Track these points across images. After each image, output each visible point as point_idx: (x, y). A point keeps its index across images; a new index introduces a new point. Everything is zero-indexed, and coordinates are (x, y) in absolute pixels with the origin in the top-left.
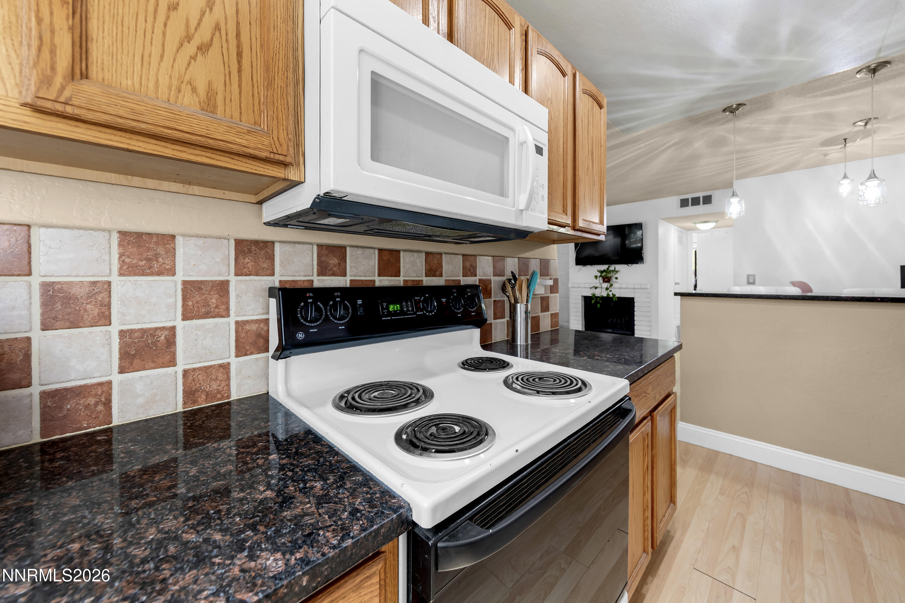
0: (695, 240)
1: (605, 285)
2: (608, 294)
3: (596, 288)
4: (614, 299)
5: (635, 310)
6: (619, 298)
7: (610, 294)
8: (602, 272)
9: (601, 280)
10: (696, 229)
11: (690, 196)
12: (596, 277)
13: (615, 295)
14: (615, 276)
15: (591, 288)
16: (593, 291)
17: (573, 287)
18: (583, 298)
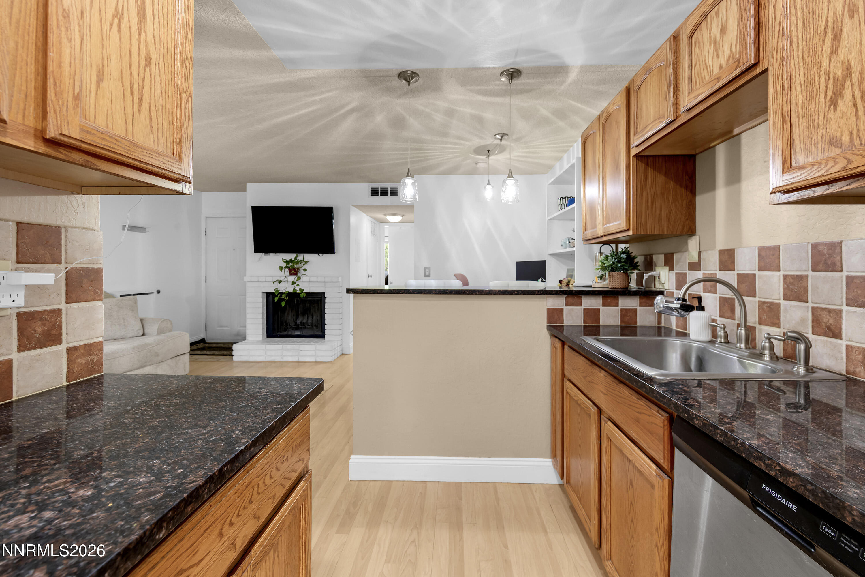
0: (387, 233)
1: (292, 278)
2: (294, 289)
3: (280, 282)
4: (302, 295)
5: (326, 306)
6: (308, 294)
7: (298, 289)
8: (287, 262)
9: (287, 271)
10: (386, 222)
11: (379, 185)
12: (281, 268)
13: (303, 290)
14: (304, 268)
15: (274, 282)
16: (277, 286)
17: (251, 281)
18: (265, 295)
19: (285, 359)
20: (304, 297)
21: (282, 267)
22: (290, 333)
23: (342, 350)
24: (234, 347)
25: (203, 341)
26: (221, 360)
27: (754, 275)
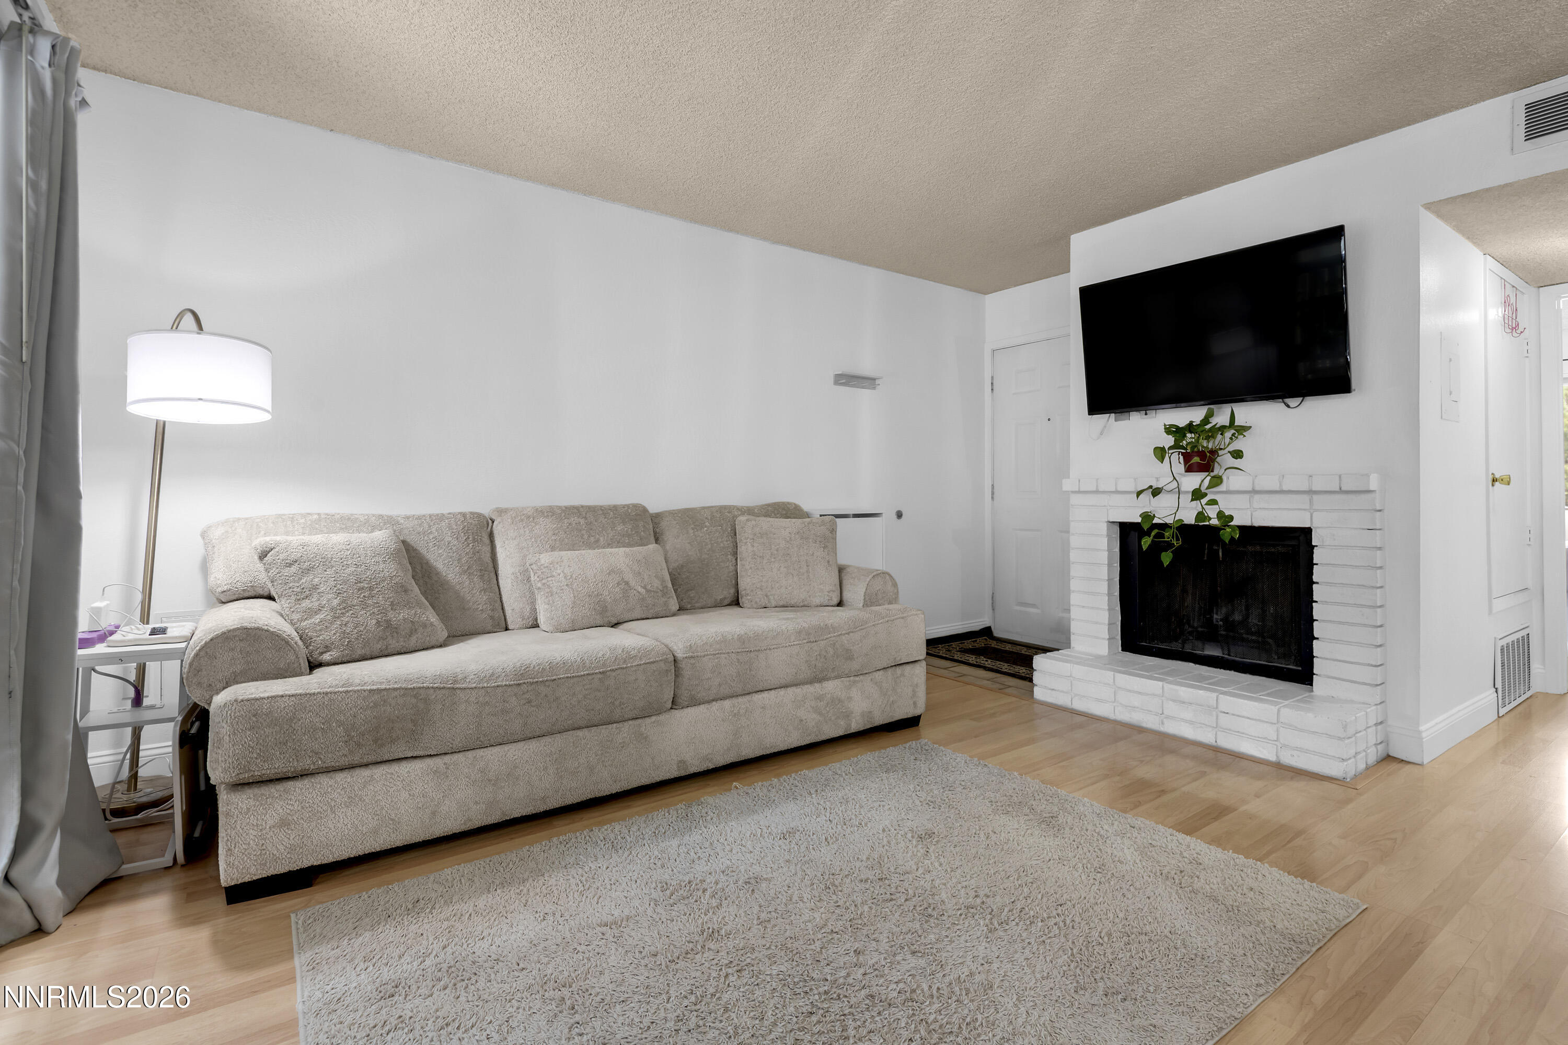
1: (1193, 481)
2: (1201, 516)
3: (1156, 492)
4: (1226, 535)
5: (1315, 578)
6: (1248, 532)
7: (1212, 512)
8: (1181, 433)
9: (1177, 462)
12: (1160, 453)
13: (1231, 518)
14: (1231, 448)
15: (1139, 494)
16: (1147, 504)
17: (1079, 492)
18: (1117, 529)
19: (1171, 728)
20: (1232, 539)
21: (1163, 449)
22: (1188, 648)
23: (1385, 742)
24: (1039, 661)
25: (987, 632)
26: (1009, 690)
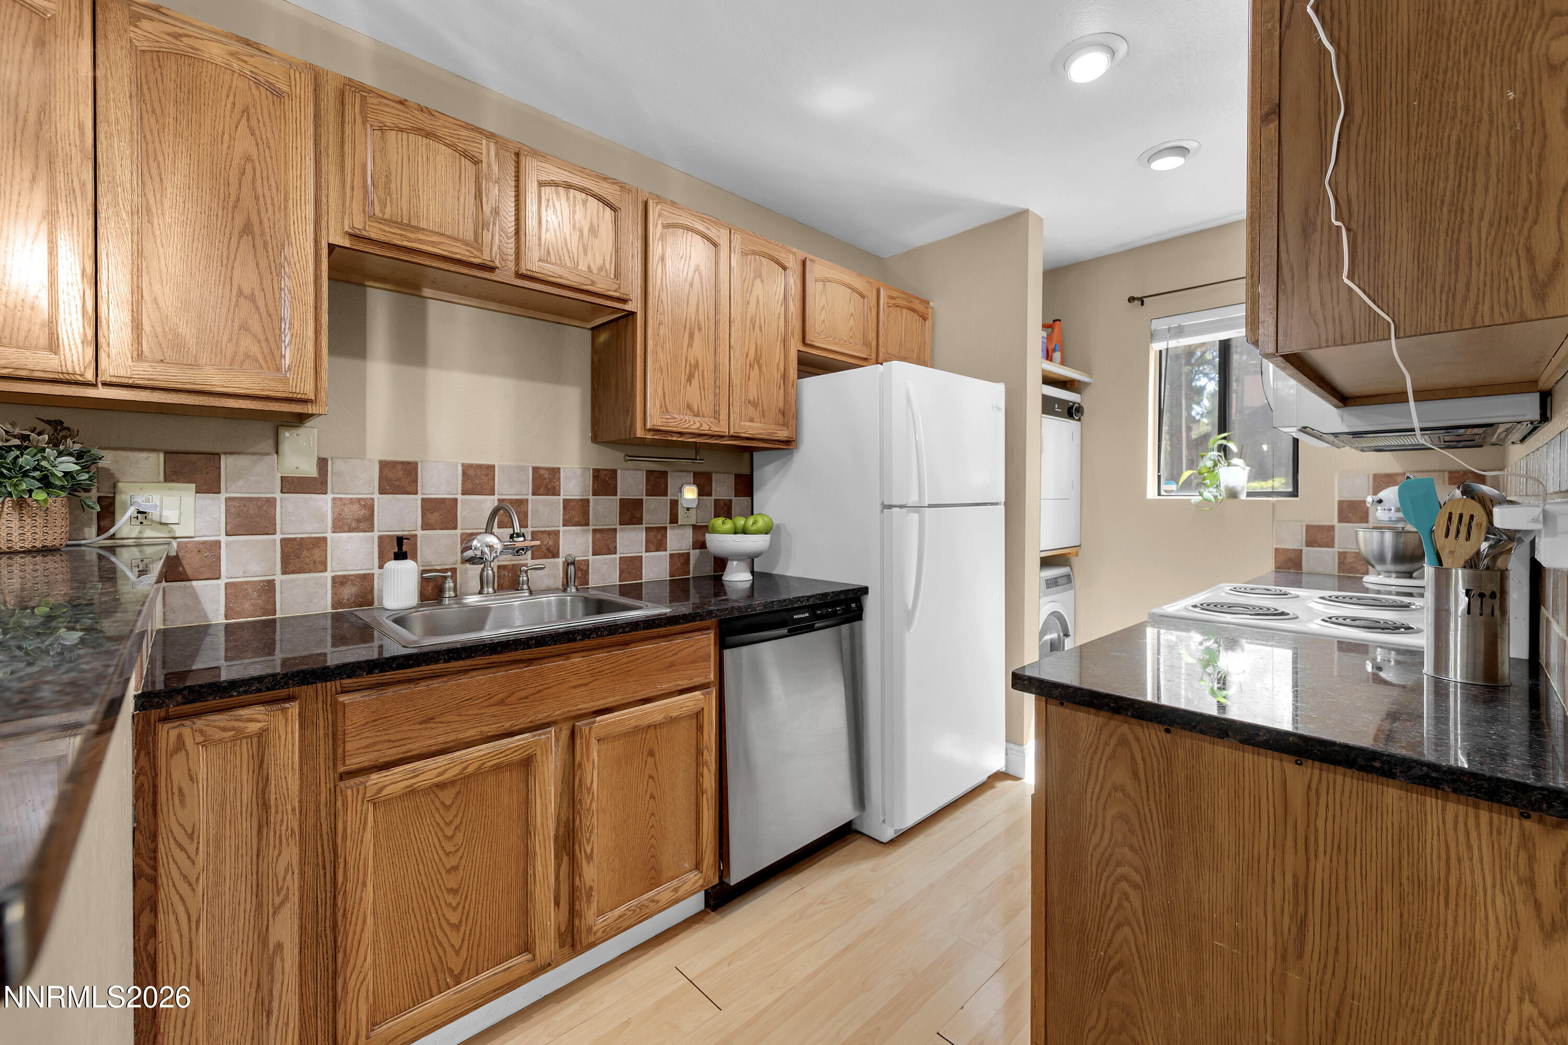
27: (456, 500)
